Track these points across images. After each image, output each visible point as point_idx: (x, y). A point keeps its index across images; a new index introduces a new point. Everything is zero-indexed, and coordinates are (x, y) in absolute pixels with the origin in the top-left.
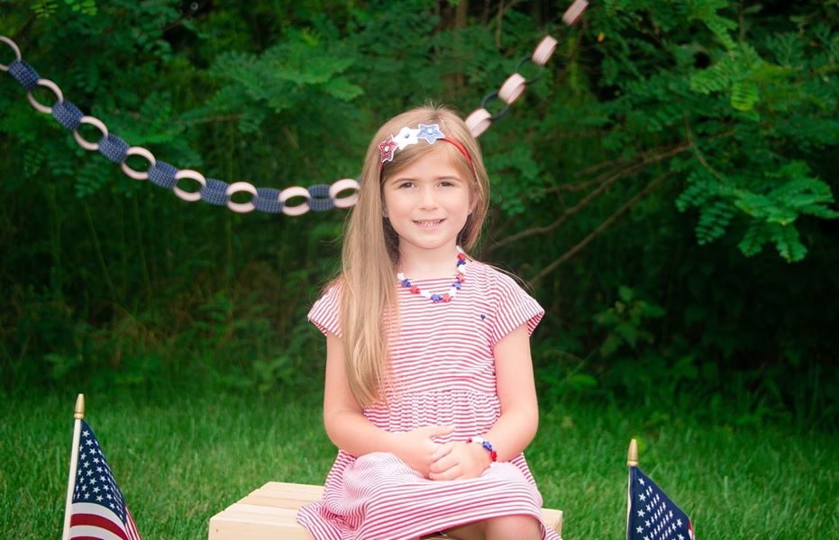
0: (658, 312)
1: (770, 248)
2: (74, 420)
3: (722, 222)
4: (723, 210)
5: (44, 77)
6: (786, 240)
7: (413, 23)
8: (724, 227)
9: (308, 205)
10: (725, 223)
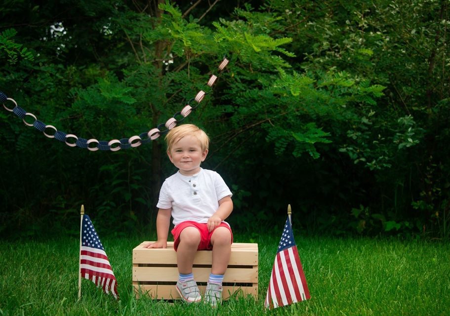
0: (248, 194)
1: (306, 154)
2: (80, 215)
3: (283, 146)
4: (284, 142)
5: (8, 97)
6: (311, 151)
7: (151, 73)
8: (285, 148)
9: (120, 146)
10: (285, 146)
